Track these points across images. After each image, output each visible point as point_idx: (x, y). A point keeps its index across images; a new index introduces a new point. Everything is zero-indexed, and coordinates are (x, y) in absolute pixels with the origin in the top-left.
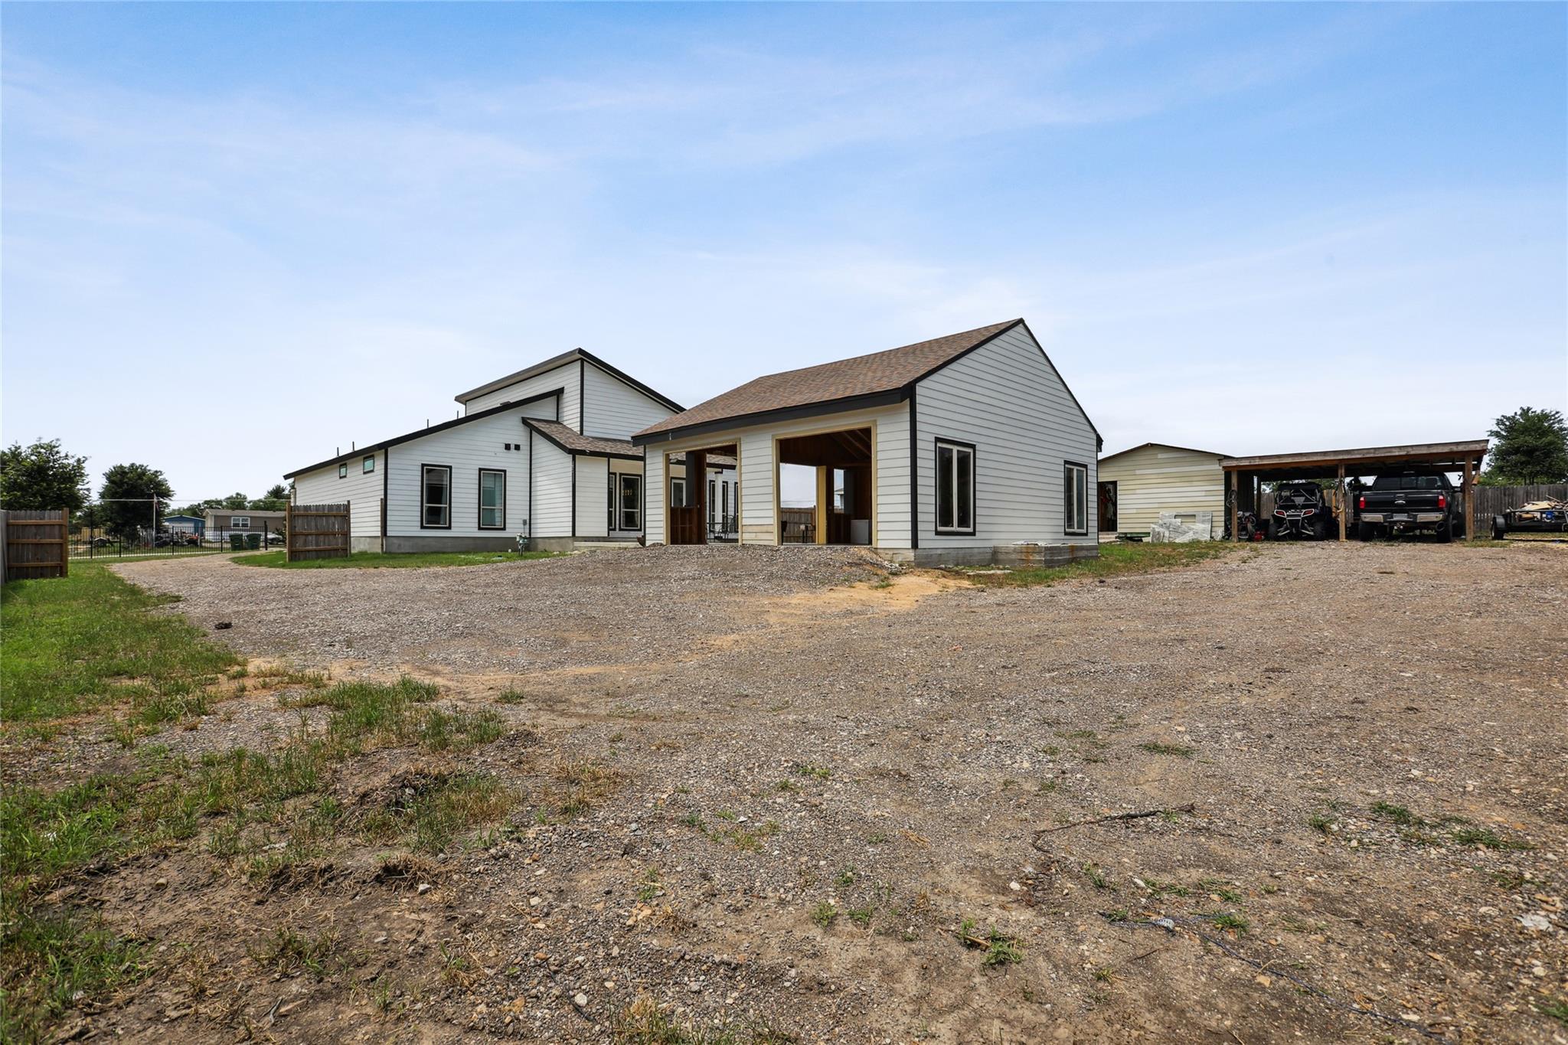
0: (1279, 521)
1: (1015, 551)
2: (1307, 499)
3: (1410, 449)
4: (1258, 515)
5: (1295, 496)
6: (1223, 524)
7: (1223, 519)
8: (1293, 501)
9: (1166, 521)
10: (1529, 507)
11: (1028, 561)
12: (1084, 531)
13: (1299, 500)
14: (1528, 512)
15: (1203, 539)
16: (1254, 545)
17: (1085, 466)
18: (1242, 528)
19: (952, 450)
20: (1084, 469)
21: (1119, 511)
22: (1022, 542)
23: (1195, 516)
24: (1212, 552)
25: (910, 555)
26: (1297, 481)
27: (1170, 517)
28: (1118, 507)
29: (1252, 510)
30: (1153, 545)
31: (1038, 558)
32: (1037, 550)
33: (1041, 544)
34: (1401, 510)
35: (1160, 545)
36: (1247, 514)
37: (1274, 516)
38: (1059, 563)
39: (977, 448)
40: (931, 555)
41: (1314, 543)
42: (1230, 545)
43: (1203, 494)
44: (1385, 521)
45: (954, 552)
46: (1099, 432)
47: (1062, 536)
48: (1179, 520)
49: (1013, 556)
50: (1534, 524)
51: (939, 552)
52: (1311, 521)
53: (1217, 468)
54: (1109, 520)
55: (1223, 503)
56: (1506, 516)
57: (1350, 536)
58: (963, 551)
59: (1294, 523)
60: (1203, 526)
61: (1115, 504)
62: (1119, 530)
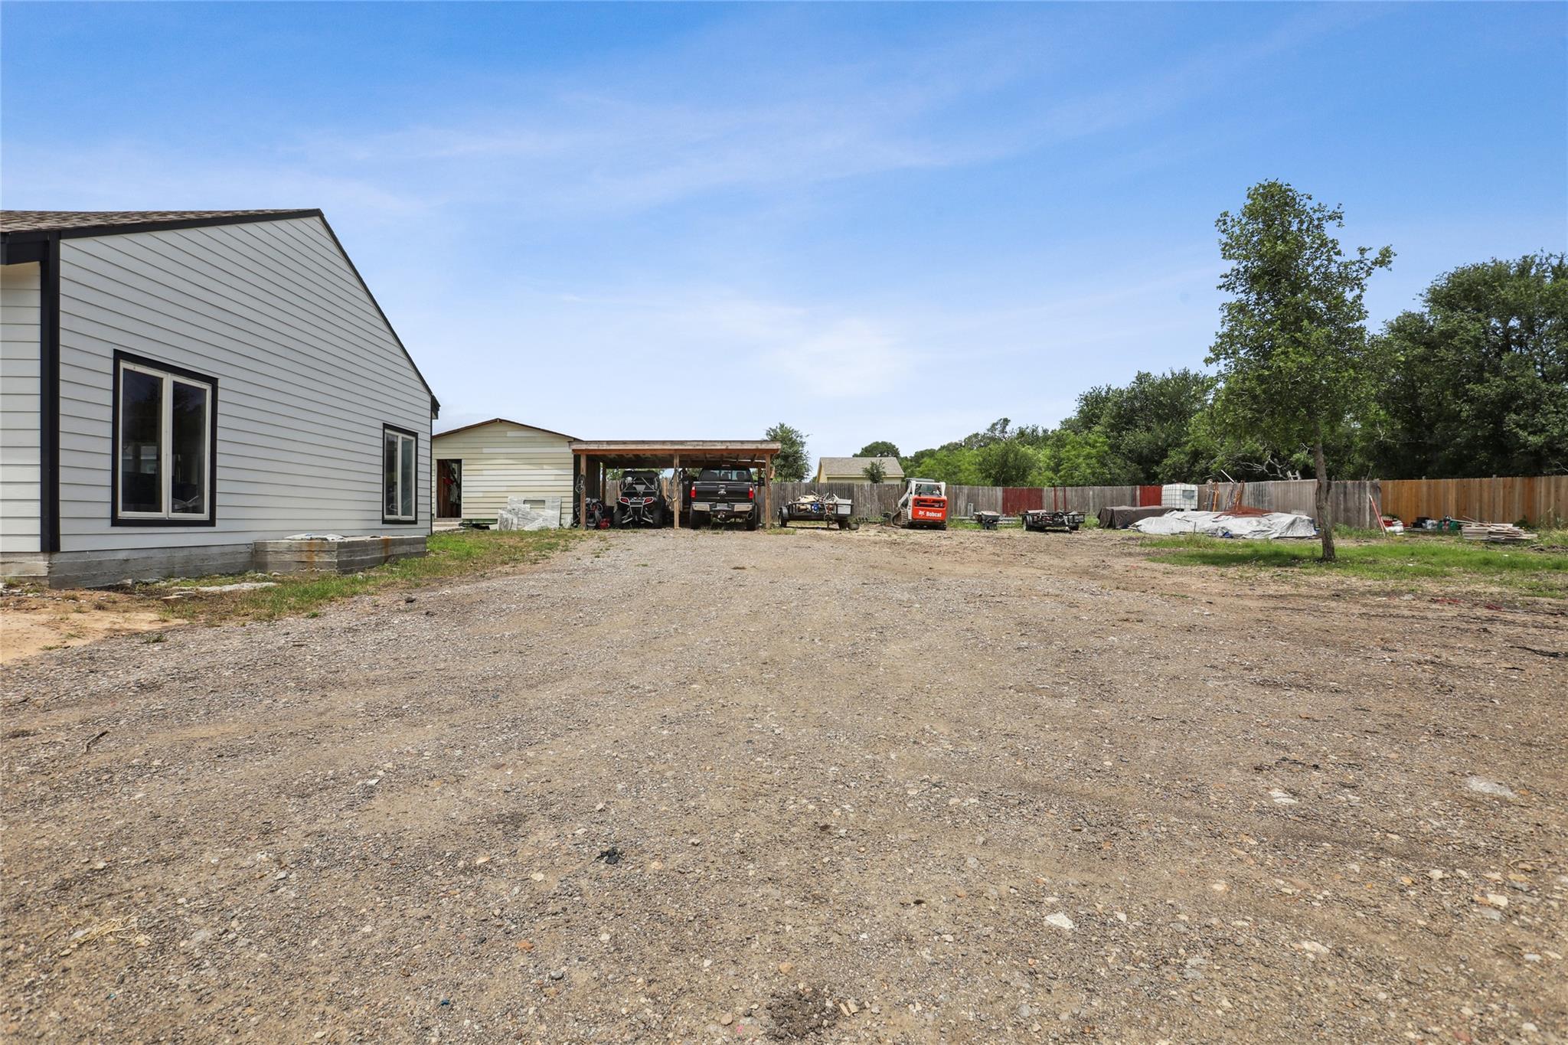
0: (623, 508)
1: (289, 549)
2: (647, 488)
3: (728, 444)
4: (603, 502)
5: (637, 484)
6: (572, 511)
7: (572, 505)
8: (635, 489)
9: (514, 506)
10: (803, 500)
11: (311, 564)
12: (412, 518)
13: (640, 488)
14: (803, 504)
15: (552, 527)
16: (601, 533)
17: (415, 435)
18: (590, 515)
19: (161, 379)
20: (413, 438)
21: (463, 495)
22: (303, 536)
23: (544, 501)
24: (562, 542)
25: (40, 566)
26: (637, 470)
27: (518, 502)
28: (463, 489)
29: (599, 497)
30: (500, 533)
31: (326, 558)
32: (327, 548)
33: (331, 537)
34: (723, 500)
35: (508, 533)
36: (594, 501)
37: (618, 503)
38: (363, 566)
39: (220, 384)
40: (100, 563)
41: (654, 531)
42: (579, 533)
43: (553, 478)
44: (711, 511)
45: (160, 556)
46: (435, 394)
47: (379, 525)
48: (528, 506)
49: (288, 557)
50: (806, 514)
51: (121, 556)
52: (650, 508)
53: (566, 452)
54: (453, 504)
55: (572, 489)
56: (789, 508)
57: (684, 523)
58: (186, 552)
59: (636, 511)
60: (553, 512)
61: (459, 486)
62: (463, 516)
